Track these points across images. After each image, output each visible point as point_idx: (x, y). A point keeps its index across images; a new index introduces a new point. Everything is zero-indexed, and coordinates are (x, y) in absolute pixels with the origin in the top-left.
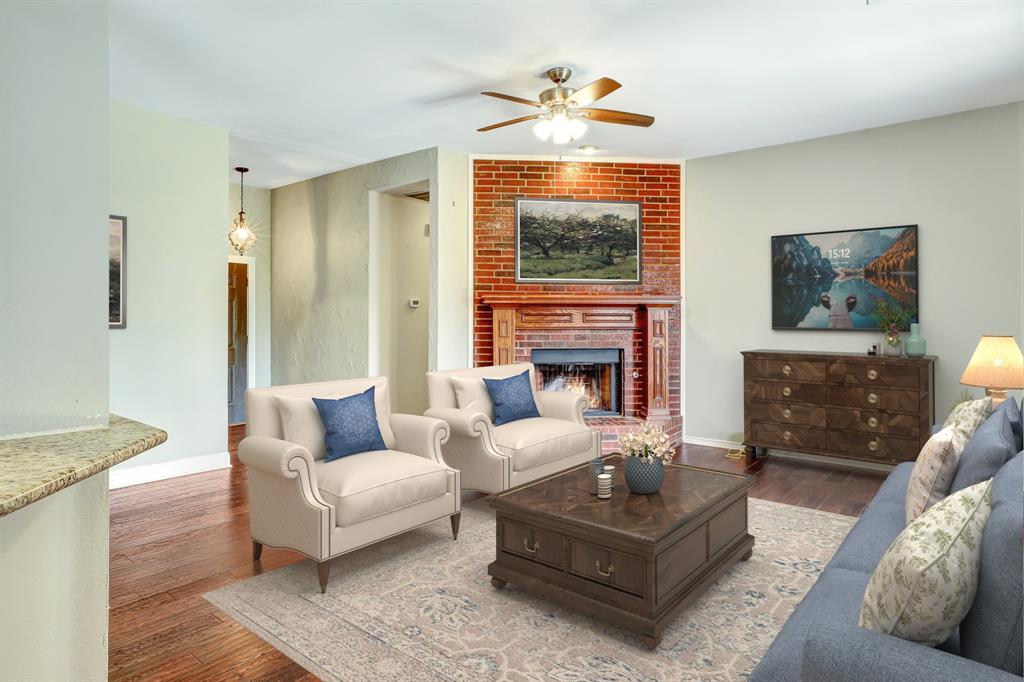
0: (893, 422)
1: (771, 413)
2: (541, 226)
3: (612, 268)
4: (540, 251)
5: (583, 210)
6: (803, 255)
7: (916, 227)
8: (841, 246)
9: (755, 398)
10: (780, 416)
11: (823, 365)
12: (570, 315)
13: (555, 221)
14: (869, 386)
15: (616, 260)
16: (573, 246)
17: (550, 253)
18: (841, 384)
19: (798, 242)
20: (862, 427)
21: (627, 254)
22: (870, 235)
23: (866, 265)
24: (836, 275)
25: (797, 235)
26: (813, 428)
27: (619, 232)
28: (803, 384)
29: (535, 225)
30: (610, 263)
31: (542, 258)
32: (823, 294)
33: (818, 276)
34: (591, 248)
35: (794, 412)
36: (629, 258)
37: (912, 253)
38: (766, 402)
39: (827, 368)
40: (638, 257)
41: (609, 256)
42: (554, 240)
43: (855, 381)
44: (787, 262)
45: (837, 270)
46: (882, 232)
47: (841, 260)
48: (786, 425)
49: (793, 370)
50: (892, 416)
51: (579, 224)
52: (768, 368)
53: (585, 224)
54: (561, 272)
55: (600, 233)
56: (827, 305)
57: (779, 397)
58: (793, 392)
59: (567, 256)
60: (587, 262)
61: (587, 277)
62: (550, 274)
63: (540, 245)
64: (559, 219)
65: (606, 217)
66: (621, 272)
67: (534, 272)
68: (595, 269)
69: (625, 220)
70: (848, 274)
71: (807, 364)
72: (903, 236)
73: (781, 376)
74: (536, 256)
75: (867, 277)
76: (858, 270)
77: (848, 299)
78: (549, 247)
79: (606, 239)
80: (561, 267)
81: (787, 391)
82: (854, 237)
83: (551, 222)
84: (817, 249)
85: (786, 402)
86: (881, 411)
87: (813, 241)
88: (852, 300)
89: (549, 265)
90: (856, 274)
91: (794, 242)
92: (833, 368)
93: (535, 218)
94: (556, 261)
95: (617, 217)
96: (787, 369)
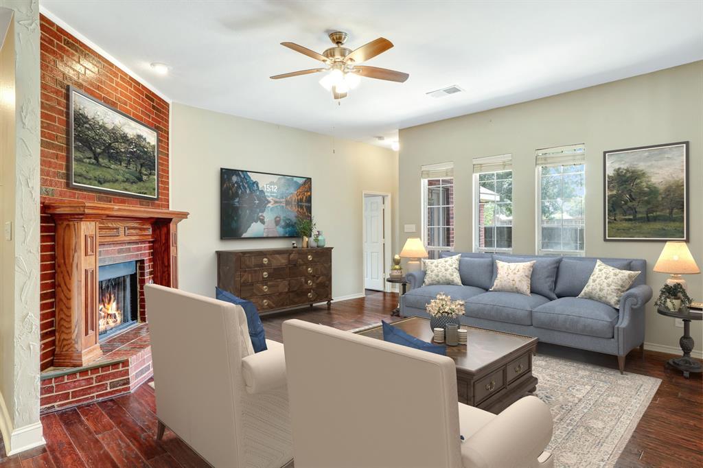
0: (318, 281)
1: (255, 291)
2: (92, 128)
3: (142, 184)
4: (92, 155)
5: (125, 124)
6: (246, 186)
7: (311, 179)
8: (272, 183)
9: (244, 283)
10: (262, 290)
11: (286, 256)
12: (117, 229)
13: (103, 127)
14: (308, 264)
15: (145, 178)
16: (115, 157)
17: (100, 160)
18: (295, 265)
19: (243, 176)
20: (306, 287)
21: (150, 174)
22: (288, 180)
23: (286, 197)
24: (269, 202)
25: (242, 171)
26: (281, 294)
27: (146, 153)
28: (274, 269)
29: (88, 126)
30: (140, 180)
31: (93, 164)
32: (260, 214)
33: (257, 202)
34: (129, 163)
35: (269, 287)
36: (151, 177)
37: (309, 194)
38: (252, 284)
39: (289, 257)
40: (156, 177)
41: (140, 173)
42: (103, 148)
43: (302, 263)
44: (234, 189)
45: (269, 199)
46: (295, 179)
47: (272, 192)
48: (265, 296)
49: (269, 260)
50: (318, 278)
51: (122, 138)
52: (253, 261)
53: (124, 138)
54: (109, 182)
55: (135, 150)
56: (263, 222)
57: (261, 279)
58: (269, 274)
59: (112, 166)
60: (127, 176)
61: (126, 190)
62: (100, 183)
63: (91, 150)
64: (106, 125)
65: (139, 137)
66: (147, 189)
67: (86, 178)
68: (132, 183)
69: (149, 143)
70: (276, 202)
71: (277, 256)
72: (305, 183)
73: (262, 265)
74: (88, 161)
75: (286, 205)
76: (281, 200)
77: (275, 219)
78: (99, 154)
79: (139, 157)
80: (109, 177)
81: (265, 274)
82: (279, 178)
83: (101, 127)
84: (256, 183)
85: (264, 281)
86: (313, 276)
87: (254, 177)
88: (278, 219)
89: (99, 173)
90: (281, 202)
91: (240, 176)
92: (292, 256)
93: (86, 118)
94: (104, 169)
95: (145, 139)
96: (265, 260)
